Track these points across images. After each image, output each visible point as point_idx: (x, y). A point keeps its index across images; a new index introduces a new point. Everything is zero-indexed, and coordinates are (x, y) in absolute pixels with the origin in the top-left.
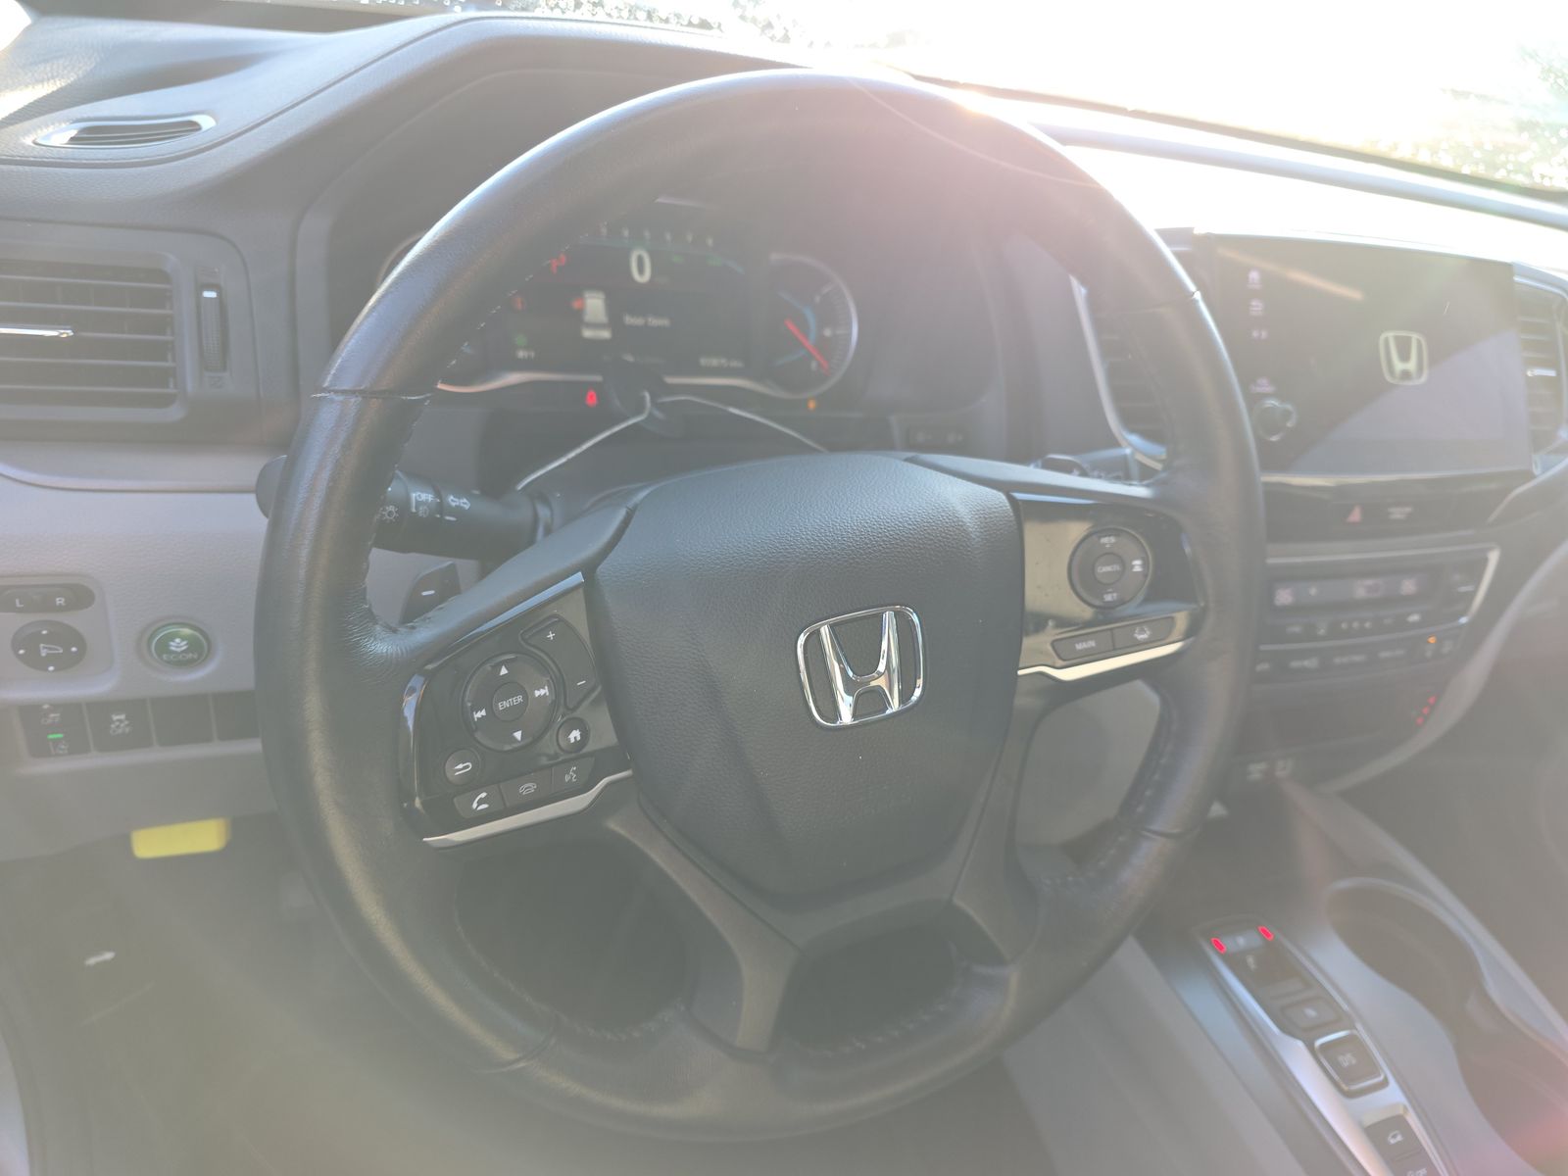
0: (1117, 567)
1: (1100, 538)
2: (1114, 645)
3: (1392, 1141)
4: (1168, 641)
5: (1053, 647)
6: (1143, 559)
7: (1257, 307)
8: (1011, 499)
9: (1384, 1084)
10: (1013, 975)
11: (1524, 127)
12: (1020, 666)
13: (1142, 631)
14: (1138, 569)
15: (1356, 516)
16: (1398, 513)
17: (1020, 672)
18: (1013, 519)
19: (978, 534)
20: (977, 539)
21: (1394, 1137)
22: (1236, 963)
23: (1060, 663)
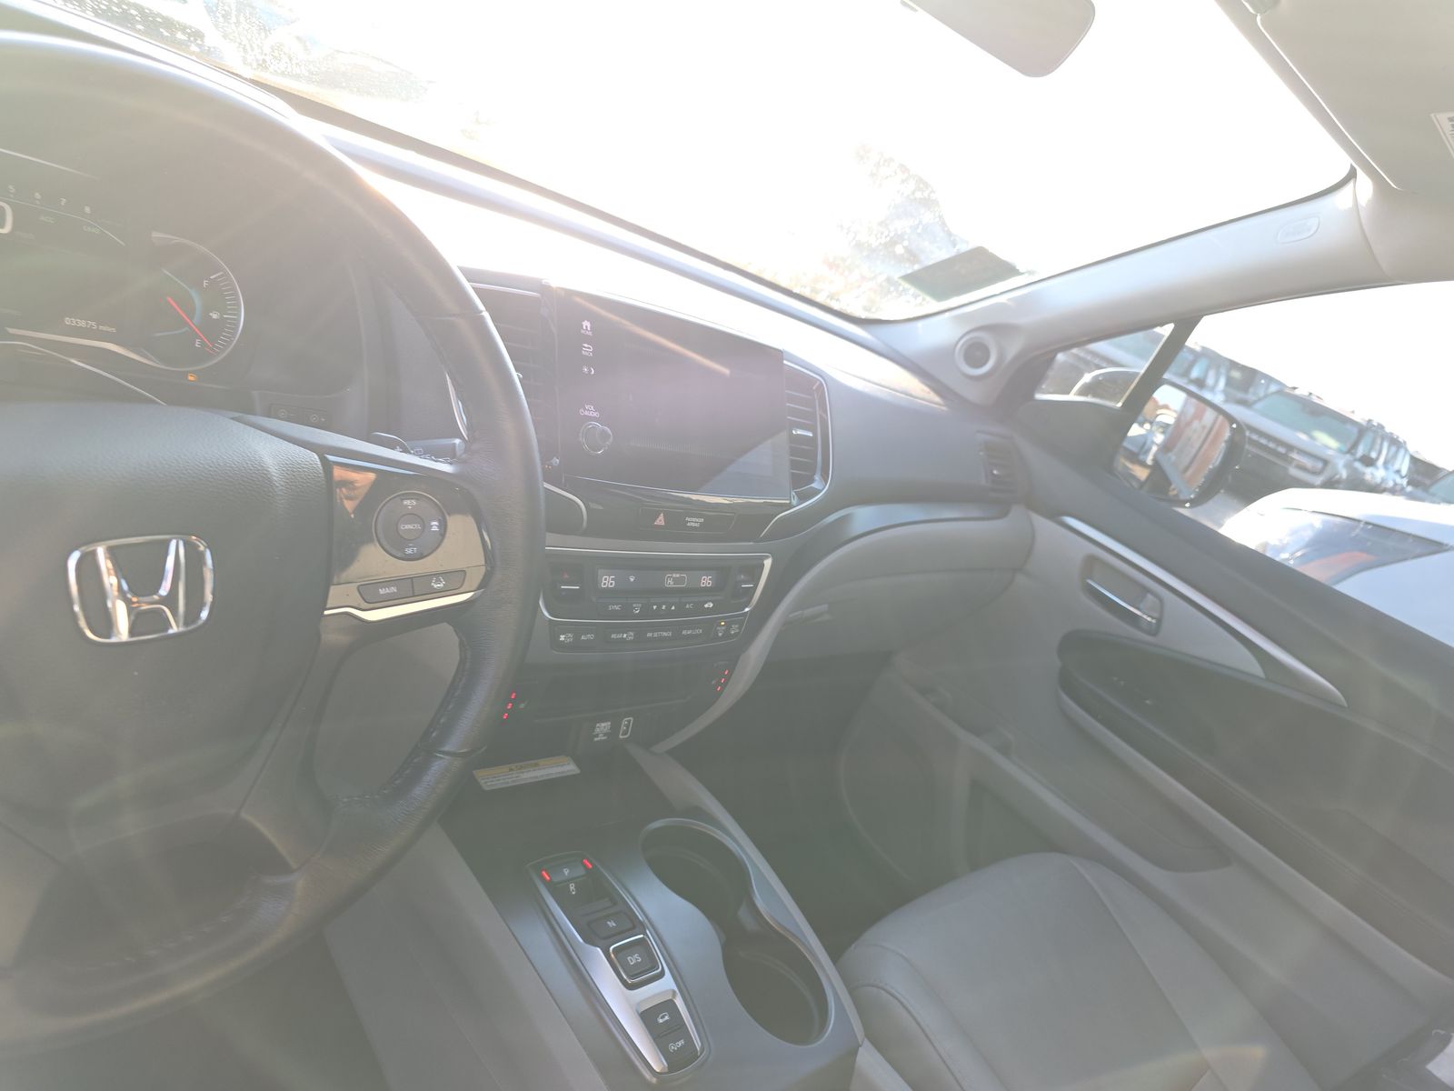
0: (418, 526)
1: (402, 500)
2: (413, 592)
3: (661, 1021)
4: (462, 590)
5: (359, 590)
6: (439, 521)
7: (587, 349)
8: (324, 461)
9: (662, 975)
10: (299, 882)
11: (832, 265)
12: (328, 607)
13: (438, 581)
14: (435, 529)
15: (660, 521)
16: (694, 522)
17: (326, 612)
18: (322, 475)
19: (282, 483)
20: (281, 488)
21: (663, 1017)
22: (558, 892)
23: (365, 605)
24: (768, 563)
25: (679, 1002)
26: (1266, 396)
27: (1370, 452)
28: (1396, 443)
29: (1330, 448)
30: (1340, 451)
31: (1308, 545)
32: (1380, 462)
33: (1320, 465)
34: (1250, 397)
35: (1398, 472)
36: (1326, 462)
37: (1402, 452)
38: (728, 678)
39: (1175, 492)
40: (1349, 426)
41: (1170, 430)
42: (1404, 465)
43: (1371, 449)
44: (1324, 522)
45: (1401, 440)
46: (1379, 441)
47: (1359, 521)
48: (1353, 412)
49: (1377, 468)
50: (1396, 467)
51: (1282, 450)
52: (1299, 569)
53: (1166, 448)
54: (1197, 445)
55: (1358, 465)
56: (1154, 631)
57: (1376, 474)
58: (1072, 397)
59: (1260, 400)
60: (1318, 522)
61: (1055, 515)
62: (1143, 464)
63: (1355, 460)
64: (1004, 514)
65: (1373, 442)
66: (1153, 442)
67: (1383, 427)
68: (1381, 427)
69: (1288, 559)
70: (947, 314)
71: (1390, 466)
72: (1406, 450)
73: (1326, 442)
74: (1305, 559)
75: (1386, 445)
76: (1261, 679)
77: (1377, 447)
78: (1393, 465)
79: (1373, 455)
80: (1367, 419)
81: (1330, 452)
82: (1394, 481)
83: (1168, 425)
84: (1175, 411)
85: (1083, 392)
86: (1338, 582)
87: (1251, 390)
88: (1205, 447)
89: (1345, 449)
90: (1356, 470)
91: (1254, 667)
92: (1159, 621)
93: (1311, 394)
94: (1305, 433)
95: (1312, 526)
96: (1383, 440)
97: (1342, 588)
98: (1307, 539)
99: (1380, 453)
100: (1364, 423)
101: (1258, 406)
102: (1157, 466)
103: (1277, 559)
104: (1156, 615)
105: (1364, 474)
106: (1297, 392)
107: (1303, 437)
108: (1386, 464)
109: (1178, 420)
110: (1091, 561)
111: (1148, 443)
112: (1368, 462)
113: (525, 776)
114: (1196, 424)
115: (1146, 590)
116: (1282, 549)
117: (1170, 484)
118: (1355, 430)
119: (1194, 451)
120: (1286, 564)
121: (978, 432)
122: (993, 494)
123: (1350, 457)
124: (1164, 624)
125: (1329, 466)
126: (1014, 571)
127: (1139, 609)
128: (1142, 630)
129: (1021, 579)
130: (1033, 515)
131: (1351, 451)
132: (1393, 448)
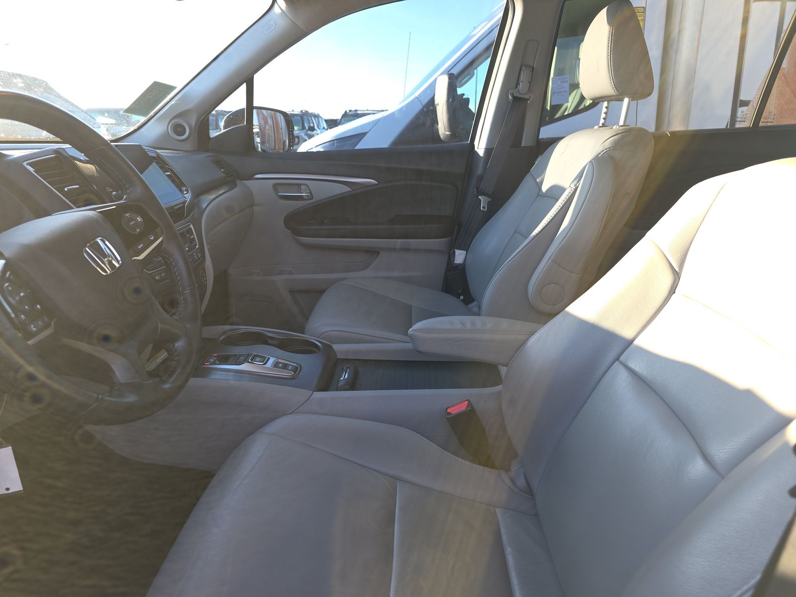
0: (134, 222)
1: (125, 215)
5: (134, 251)
9: (269, 358)
13: (151, 237)
14: (140, 220)
21: (280, 365)
22: (214, 363)
23: (138, 254)
24: (191, 226)
25: (280, 361)
27: (310, 125)
28: (317, 116)
30: (299, 130)
32: (316, 127)
35: (324, 128)
37: (321, 119)
38: (206, 276)
40: (296, 118)
42: (324, 124)
43: (309, 123)
46: (310, 118)
47: (334, 140)
48: (293, 110)
49: (316, 130)
50: (322, 127)
53: (262, 143)
54: (273, 135)
55: (309, 132)
56: (311, 197)
58: (223, 131)
61: (251, 177)
63: (307, 131)
64: (235, 186)
65: (309, 120)
66: (257, 142)
67: (307, 111)
70: (153, 120)
71: (320, 127)
75: (313, 118)
76: (351, 191)
77: (311, 121)
78: (320, 126)
79: (312, 125)
83: (258, 132)
84: (257, 126)
85: (225, 128)
88: (276, 134)
89: (301, 128)
91: (347, 189)
92: (311, 193)
96: (311, 117)
99: (314, 124)
104: (309, 191)
108: (318, 126)
109: (260, 129)
110: (275, 185)
113: (158, 361)
114: (267, 127)
115: (299, 185)
118: (299, 118)
119: (273, 138)
121: (207, 157)
122: (228, 179)
123: (305, 130)
124: (313, 193)
125: (300, 138)
126: (252, 206)
127: (301, 193)
128: (306, 200)
129: (256, 208)
130: (244, 182)
131: (303, 128)
132: (317, 119)
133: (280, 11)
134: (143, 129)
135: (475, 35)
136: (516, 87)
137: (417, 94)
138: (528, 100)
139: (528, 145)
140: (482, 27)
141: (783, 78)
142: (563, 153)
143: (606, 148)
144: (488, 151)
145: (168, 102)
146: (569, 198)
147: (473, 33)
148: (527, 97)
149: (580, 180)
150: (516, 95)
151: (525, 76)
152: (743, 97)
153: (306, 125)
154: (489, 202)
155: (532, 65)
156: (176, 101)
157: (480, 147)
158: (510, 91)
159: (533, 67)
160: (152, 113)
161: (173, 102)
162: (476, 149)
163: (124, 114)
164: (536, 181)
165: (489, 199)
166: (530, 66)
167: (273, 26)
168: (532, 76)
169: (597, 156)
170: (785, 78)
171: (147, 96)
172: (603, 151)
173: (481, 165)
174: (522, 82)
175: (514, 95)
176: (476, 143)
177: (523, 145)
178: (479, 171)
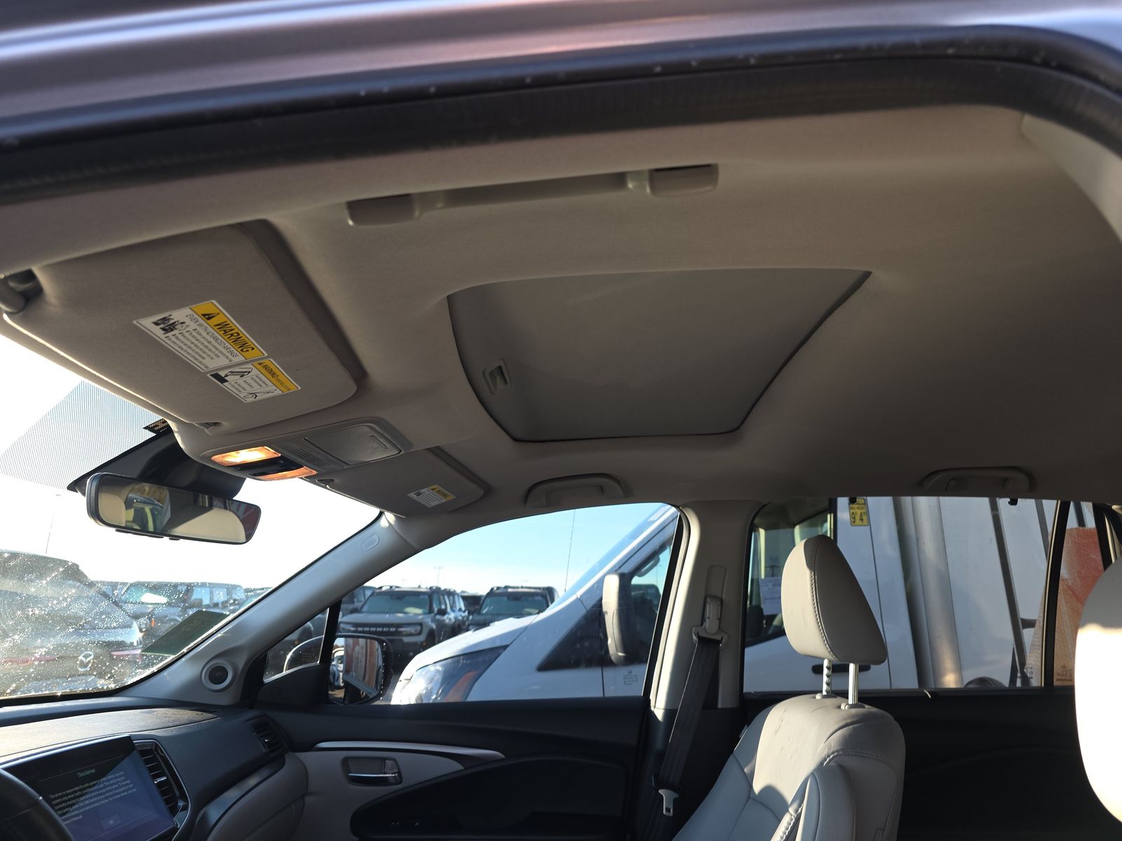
26: (366, 601)
27: (441, 606)
28: (450, 594)
29: (419, 615)
30: (424, 614)
31: (442, 684)
32: (449, 609)
33: (418, 628)
34: (357, 605)
35: (460, 610)
36: (421, 624)
37: (456, 597)
39: (364, 694)
40: (422, 597)
41: (345, 658)
42: (461, 604)
43: (440, 604)
44: (443, 666)
45: (452, 590)
46: (442, 597)
49: (449, 614)
50: (458, 608)
51: (393, 629)
52: (444, 701)
53: (347, 671)
54: (364, 660)
55: (438, 617)
56: (399, 780)
57: (451, 617)
58: (285, 672)
59: (365, 604)
60: (439, 667)
61: (310, 747)
62: (339, 688)
64: (282, 765)
65: (440, 600)
66: (339, 671)
68: (438, 589)
69: (436, 698)
70: (183, 660)
71: (454, 609)
72: (458, 595)
73: (414, 612)
74: (445, 692)
75: (446, 597)
76: (462, 770)
77: (443, 601)
78: (455, 607)
79: (443, 607)
80: (429, 587)
81: (420, 617)
82: (461, 616)
83: (342, 657)
85: (290, 666)
86: (467, 696)
87: (355, 600)
88: (368, 658)
89: (427, 611)
90: (438, 620)
91: (456, 766)
92: (399, 773)
93: (391, 587)
94: (401, 613)
95: (438, 671)
96: (443, 595)
97: (471, 698)
98: (440, 680)
99: (446, 605)
100: (429, 590)
101: (365, 609)
102: (347, 684)
103: (431, 701)
104: (396, 770)
105: (444, 621)
106: (384, 589)
107: (401, 615)
108: (451, 607)
109: (346, 651)
110: (345, 761)
111: (336, 672)
112: (443, 612)
115: (384, 759)
116: (429, 693)
117: (360, 691)
118: (426, 597)
119: (363, 664)
120: (437, 701)
121: (245, 721)
122: (272, 755)
123: (433, 615)
124: (403, 773)
125: (424, 626)
126: (302, 797)
127: (385, 773)
128: (392, 784)
129: (308, 800)
130: (299, 754)
131: (431, 611)
132: (451, 598)
133: (387, 525)
134: (165, 673)
135: (654, 522)
136: (702, 624)
137: (579, 594)
138: (720, 642)
139: (728, 705)
140: (662, 513)
141: (1069, 592)
142: (776, 732)
143: (832, 750)
144: (669, 713)
145: (213, 634)
146: (790, 833)
147: (652, 519)
148: (718, 637)
149: (802, 802)
150: (702, 634)
151: (712, 610)
152: (1024, 614)
153: (434, 606)
154: (675, 801)
155: (720, 595)
156: (225, 633)
157: (659, 707)
158: (694, 629)
159: (722, 601)
160: (185, 650)
161: (219, 635)
162: (652, 709)
163: (143, 653)
164: (743, 770)
165: (676, 795)
166: (717, 597)
167: (376, 541)
168: (721, 610)
169: (822, 763)
170: (1072, 591)
171: (183, 629)
172: (829, 756)
173: (660, 734)
174: (709, 618)
175: (700, 634)
176: (652, 697)
177: (720, 706)
178: (659, 744)
